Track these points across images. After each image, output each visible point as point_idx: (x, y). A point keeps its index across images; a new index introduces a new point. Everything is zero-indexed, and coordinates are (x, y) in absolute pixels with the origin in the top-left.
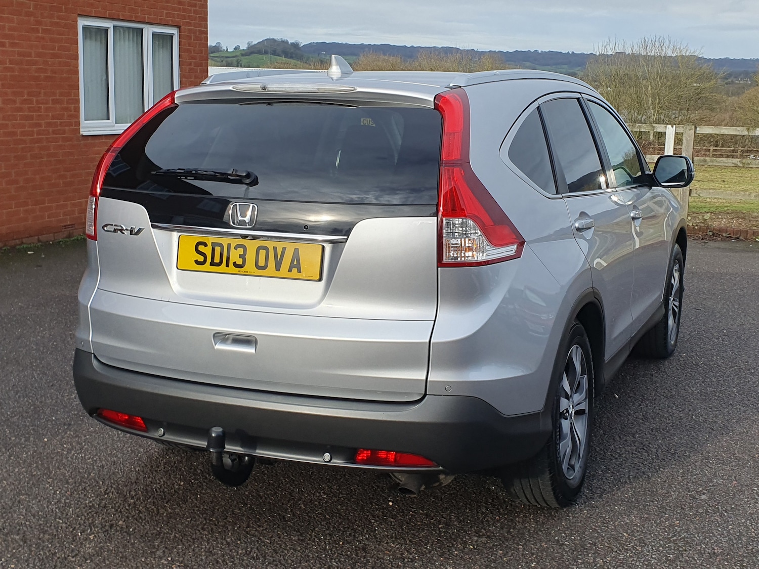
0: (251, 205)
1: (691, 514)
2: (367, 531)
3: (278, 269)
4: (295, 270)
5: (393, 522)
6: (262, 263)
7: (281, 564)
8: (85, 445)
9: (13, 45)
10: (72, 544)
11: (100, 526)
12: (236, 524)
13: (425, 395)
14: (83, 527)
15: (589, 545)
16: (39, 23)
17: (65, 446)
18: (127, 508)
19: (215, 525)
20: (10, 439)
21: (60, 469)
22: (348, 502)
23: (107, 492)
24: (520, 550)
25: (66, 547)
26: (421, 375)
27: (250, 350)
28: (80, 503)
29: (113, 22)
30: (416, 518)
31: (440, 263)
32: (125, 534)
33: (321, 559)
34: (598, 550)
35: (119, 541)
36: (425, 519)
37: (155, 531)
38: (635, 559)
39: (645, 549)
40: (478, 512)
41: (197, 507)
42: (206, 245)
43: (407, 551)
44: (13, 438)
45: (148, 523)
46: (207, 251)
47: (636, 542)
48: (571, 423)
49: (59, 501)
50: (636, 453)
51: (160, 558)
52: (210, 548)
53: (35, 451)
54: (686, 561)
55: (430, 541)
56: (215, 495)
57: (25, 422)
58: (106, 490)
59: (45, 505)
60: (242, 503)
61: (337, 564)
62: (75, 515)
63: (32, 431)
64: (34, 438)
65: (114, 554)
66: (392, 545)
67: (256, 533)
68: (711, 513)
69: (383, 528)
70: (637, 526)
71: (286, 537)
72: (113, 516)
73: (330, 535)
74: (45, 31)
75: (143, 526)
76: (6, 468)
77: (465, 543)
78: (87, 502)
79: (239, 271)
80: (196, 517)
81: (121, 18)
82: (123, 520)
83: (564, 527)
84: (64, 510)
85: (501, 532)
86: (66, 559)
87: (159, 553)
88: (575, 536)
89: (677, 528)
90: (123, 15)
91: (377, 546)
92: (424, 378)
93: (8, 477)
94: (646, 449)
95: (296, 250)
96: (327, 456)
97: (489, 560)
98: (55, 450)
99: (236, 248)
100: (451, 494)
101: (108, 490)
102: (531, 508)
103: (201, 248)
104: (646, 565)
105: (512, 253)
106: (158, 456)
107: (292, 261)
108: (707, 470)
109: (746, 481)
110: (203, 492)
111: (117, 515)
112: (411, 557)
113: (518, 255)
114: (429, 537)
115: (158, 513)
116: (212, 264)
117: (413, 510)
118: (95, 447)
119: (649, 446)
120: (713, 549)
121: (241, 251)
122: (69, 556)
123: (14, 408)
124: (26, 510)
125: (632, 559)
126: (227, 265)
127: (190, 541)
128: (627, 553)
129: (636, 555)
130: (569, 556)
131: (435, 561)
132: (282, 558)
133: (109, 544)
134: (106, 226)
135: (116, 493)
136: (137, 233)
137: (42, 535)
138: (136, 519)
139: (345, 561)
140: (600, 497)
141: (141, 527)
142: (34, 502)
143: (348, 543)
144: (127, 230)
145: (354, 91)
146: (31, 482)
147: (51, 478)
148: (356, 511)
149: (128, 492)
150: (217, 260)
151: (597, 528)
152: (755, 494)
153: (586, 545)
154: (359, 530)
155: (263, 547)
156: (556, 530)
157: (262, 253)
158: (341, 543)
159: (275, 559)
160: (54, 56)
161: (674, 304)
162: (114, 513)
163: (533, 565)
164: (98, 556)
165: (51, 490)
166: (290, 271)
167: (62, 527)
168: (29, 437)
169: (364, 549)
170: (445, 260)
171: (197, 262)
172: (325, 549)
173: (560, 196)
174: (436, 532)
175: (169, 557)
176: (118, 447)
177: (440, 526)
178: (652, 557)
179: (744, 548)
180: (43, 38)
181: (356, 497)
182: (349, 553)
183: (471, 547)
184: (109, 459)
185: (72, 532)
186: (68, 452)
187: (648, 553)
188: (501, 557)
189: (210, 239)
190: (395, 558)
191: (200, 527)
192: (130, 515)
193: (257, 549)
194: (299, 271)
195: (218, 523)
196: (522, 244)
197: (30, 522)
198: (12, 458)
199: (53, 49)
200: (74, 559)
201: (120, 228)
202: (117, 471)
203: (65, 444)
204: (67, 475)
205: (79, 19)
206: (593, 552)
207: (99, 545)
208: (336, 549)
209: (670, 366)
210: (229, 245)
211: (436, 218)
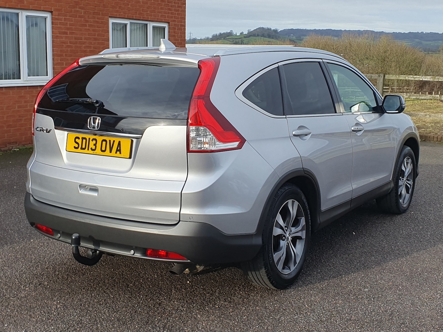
0: (98, 118)
1: (352, 298)
2: (167, 295)
3: (111, 152)
4: (118, 152)
5: (184, 291)
6: (103, 149)
7: (112, 308)
8: (50, 244)
9: (71, 33)
10: (16, 292)
11: (35, 284)
12: (101, 287)
13: (180, 221)
14: (26, 284)
15: (282, 310)
16: (87, 21)
17: (40, 244)
18: (53, 276)
19: (91, 287)
20: (15, 239)
21: (31, 255)
22: (166, 280)
23: (48, 268)
24: (243, 310)
25: (12, 293)
26: (176, 210)
27: (95, 194)
28: (31, 272)
29: (129, 20)
30: (197, 290)
31: (188, 151)
32: (44, 288)
33: (134, 307)
34: (285, 313)
35: (39, 292)
36: (201, 291)
37: (59, 288)
38: (303, 319)
39: (312, 314)
40: (232, 289)
41: (88, 278)
42: (79, 138)
43: (182, 306)
44: (17, 239)
45: (59, 284)
46: (79, 141)
47: (309, 310)
48: (288, 243)
49: (22, 271)
50: (344, 264)
51: (54, 301)
52: (81, 298)
53: (24, 246)
54: (331, 322)
55: (197, 302)
56: (100, 272)
57: (27, 231)
58: (48, 267)
59: (14, 272)
60: (111, 277)
61: (141, 310)
62: (26, 278)
63: (28, 236)
64: (27, 239)
65: (33, 297)
66: (176, 303)
67: (109, 292)
68: (364, 298)
69: (176, 294)
70: (316, 302)
71: (123, 295)
72: (44, 279)
73: (146, 296)
74: (90, 26)
75: (55, 285)
76: (5, 253)
77: (215, 304)
78: (35, 272)
79: (93, 153)
80: (84, 283)
81: (134, 18)
82: (48, 282)
83: (275, 300)
84: (22, 275)
85: (239, 300)
86: (9, 298)
87: (55, 299)
88: (278, 305)
89: (338, 305)
90: (135, 17)
91: (168, 303)
92: (178, 212)
93: (4, 257)
94: (351, 262)
95: (119, 142)
96: (132, 252)
97: (222, 314)
98: (34, 246)
99: (92, 141)
100: (225, 279)
101: (49, 267)
102: (264, 289)
103: (77, 140)
104: (307, 322)
105: (235, 146)
106: (83, 252)
107: (117, 148)
108: (379, 276)
109: (397, 283)
110: (96, 270)
111: (46, 279)
112: (182, 309)
113: (240, 147)
114: (198, 300)
115: (67, 279)
116: (82, 148)
117: (198, 286)
118: (55, 245)
119: (354, 261)
120: (352, 317)
121: (94, 142)
122: (11, 297)
123: (26, 224)
124: (3, 275)
125: (301, 319)
126: (88, 150)
127: (74, 294)
128: (301, 315)
129: (305, 316)
130: (267, 314)
131: (193, 312)
132: (114, 305)
133: (33, 293)
134: (38, 127)
135: (52, 269)
136: (49, 132)
137: (4, 286)
138: (54, 282)
139: (146, 309)
140: (306, 286)
141: (54, 286)
142: (9, 270)
143: (153, 300)
144: (45, 130)
145: (159, 58)
146: (13, 261)
147: (24, 259)
148: (168, 285)
149: (58, 269)
150: (84, 147)
151: (292, 302)
152: (398, 290)
153: (280, 310)
154: (163, 294)
155: (108, 299)
156: (269, 301)
157: (104, 143)
158: (149, 300)
159: (110, 305)
160: (95, 39)
161: (406, 182)
162: (45, 278)
163: (244, 318)
164: (25, 298)
165: (21, 265)
166: (116, 153)
167: (16, 283)
168: (25, 239)
169: (160, 304)
170: (191, 149)
171: (75, 148)
172: (139, 303)
173: (285, 117)
174: (203, 298)
175: (59, 301)
176: (66, 246)
177: (207, 295)
178: (313, 318)
179: (370, 318)
180: (89, 30)
181: (172, 278)
182: (151, 305)
183: (217, 306)
184: (59, 252)
185: (19, 286)
186: (40, 247)
187: (312, 316)
188: (230, 312)
189: (81, 136)
190: (174, 309)
191: (83, 288)
192: (52, 280)
193: (105, 300)
194: (120, 153)
195: (93, 286)
196: (242, 141)
197: (2, 280)
198: (11, 248)
199: (95, 36)
200: (12, 299)
201: (42, 129)
202: (59, 258)
203: (41, 243)
204: (33, 258)
205: (109, 19)
206: (281, 313)
207: (28, 293)
208: (145, 303)
209: (398, 219)
210: (89, 139)
211: (186, 126)
